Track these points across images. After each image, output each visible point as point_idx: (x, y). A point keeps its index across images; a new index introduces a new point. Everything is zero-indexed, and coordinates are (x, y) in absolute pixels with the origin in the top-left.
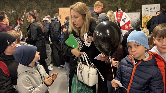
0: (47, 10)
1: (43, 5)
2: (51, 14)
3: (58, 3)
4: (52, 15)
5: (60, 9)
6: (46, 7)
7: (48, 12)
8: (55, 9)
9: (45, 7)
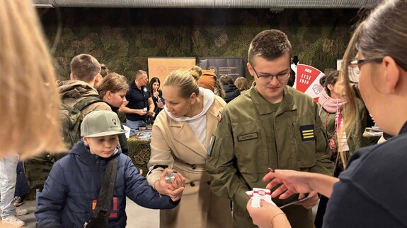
0: (118, 61)
1: (108, 49)
2: (127, 70)
3: (144, 47)
4: (129, 73)
5: (151, 61)
6: (116, 54)
7: (121, 64)
8: (137, 60)
9: (113, 52)
